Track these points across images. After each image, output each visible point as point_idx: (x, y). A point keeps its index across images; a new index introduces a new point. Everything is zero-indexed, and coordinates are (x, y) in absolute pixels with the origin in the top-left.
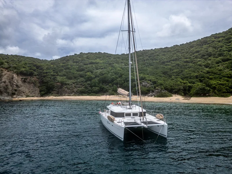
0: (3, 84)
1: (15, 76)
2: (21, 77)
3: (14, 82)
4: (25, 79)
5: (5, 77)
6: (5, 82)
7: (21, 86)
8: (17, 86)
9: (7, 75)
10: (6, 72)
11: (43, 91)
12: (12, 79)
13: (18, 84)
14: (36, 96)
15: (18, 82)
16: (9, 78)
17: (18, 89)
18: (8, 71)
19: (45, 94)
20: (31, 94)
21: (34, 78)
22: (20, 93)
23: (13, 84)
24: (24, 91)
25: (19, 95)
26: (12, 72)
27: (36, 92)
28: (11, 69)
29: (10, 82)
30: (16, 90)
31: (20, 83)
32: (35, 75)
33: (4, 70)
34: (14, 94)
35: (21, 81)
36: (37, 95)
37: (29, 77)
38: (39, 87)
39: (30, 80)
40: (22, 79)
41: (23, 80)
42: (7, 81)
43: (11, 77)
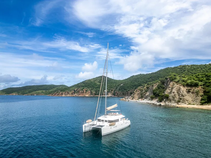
0: (172, 94)
1: (182, 87)
2: (187, 88)
3: (180, 92)
5: (175, 89)
6: (174, 93)
7: (186, 95)
8: (182, 95)
9: (176, 87)
10: (176, 85)
11: (203, 100)
12: (179, 90)
13: (183, 94)
14: (196, 104)
15: (183, 92)
16: (177, 89)
17: (183, 98)
18: (177, 84)
19: (205, 103)
20: (193, 102)
21: (198, 88)
22: (184, 102)
23: (180, 94)
24: (188, 100)
25: (183, 103)
26: (181, 84)
27: (198, 100)
28: (180, 82)
29: (178, 93)
31: (185, 93)
32: (201, 86)
33: (175, 83)
34: (179, 101)
35: (186, 91)
36: (198, 103)
37: (194, 88)
38: (201, 96)
39: (194, 90)
41: (188, 90)
42: (176, 92)
43: (179, 88)
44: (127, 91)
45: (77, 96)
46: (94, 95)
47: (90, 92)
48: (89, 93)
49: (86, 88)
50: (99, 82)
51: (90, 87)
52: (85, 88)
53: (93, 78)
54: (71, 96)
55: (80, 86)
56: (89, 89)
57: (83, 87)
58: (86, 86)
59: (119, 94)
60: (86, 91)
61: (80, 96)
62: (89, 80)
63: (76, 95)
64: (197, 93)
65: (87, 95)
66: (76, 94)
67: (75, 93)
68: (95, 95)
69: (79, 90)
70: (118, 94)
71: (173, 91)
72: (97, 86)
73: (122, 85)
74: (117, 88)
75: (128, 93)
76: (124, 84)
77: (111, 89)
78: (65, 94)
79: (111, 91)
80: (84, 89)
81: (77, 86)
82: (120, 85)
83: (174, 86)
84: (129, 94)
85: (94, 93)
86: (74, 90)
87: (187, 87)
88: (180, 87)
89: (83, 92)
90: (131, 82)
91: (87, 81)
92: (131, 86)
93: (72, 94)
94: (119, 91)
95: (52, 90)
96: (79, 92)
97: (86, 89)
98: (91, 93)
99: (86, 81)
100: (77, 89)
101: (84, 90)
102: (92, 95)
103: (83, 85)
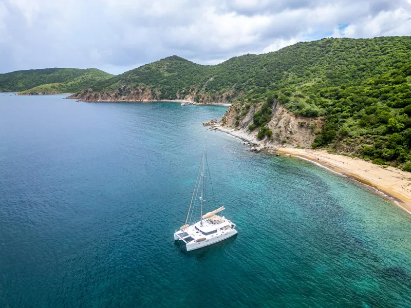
4: (302, 123)
5: (282, 120)
7: (296, 132)
9: (284, 118)
10: (285, 114)
12: (289, 123)
13: (292, 130)
16: (285, 122)
29: (285, 127)
30: (288, 138)
31: (296, 128)
34: (285, 142)
35: (297, 125)
38: (316, 134)
40: (299, 123)
42: (282, 126)
43: (288, 120)
44: (220, 94)
45: (127, 100)
46: (158, 98)
47: (150, 92)
48: (149, 94)
49: (143, 84)
50: (167, 71)
51: (150, 82)
52: (140, 84)
53: (156, 63)
54: (114, 101)
55: (129, 81)
56: (148, 86)
57: (137, 81)
58: (142, 81)
59: (206, 98)
60: (143, 90)
61: (131, 100)
62: (148, 67)
63: (123, 99)
64: (312, 128)
65: (145, 98)
66: (123, 97)
67: (121, 95)
68: (162, 98)
69: (129, 89)
70: (203, 99)
71: (279, 125)
72: (165, 79)
73: (211, 79)
74: (202, 86)
75: (222, 97)
76: (215, 78)
77: (192, 87)
78: (102, 96)
79: (192, 91)
80: (138, 86)
81: (124, 81)
82: (208, 79)
83: (283, 116)
84: (224, 98)
85: (158, 95)
86: (120, 89)
87: (301, 118)
88: (290, 119)
89: (138, 93)
90: (230, 73)
91: (143, 68)
92: (229, 83)
93: (116, 96)
94: (205, 93)
95: (73, 82)
96: (130, 92)
97: (142, 87)
98: (154, 94)
99: (141, 67)
100: (125, 87)
101: (139, 88)
102: (156, 99)
103: (136, 77)
